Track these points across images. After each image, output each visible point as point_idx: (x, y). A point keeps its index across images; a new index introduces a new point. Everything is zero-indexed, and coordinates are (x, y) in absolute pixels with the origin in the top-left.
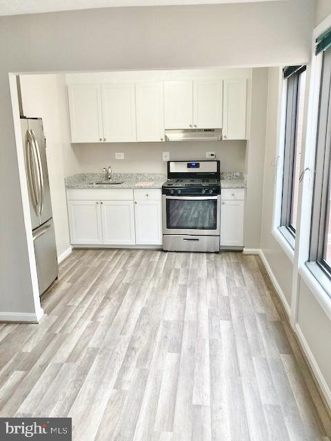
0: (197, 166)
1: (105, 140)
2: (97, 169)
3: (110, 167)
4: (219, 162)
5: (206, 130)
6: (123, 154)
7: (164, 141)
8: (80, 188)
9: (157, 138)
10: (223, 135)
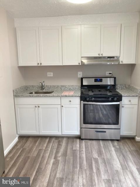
0: (101, 80)
1: (41, 64)
2: (35, 83)
3: (44, 82)
4: (115, 78)
5: (109, 57)
6: (52, 73)
7: (80, 64)
8: (24, 97)
9: (76, 63)
10: (120, 61)
